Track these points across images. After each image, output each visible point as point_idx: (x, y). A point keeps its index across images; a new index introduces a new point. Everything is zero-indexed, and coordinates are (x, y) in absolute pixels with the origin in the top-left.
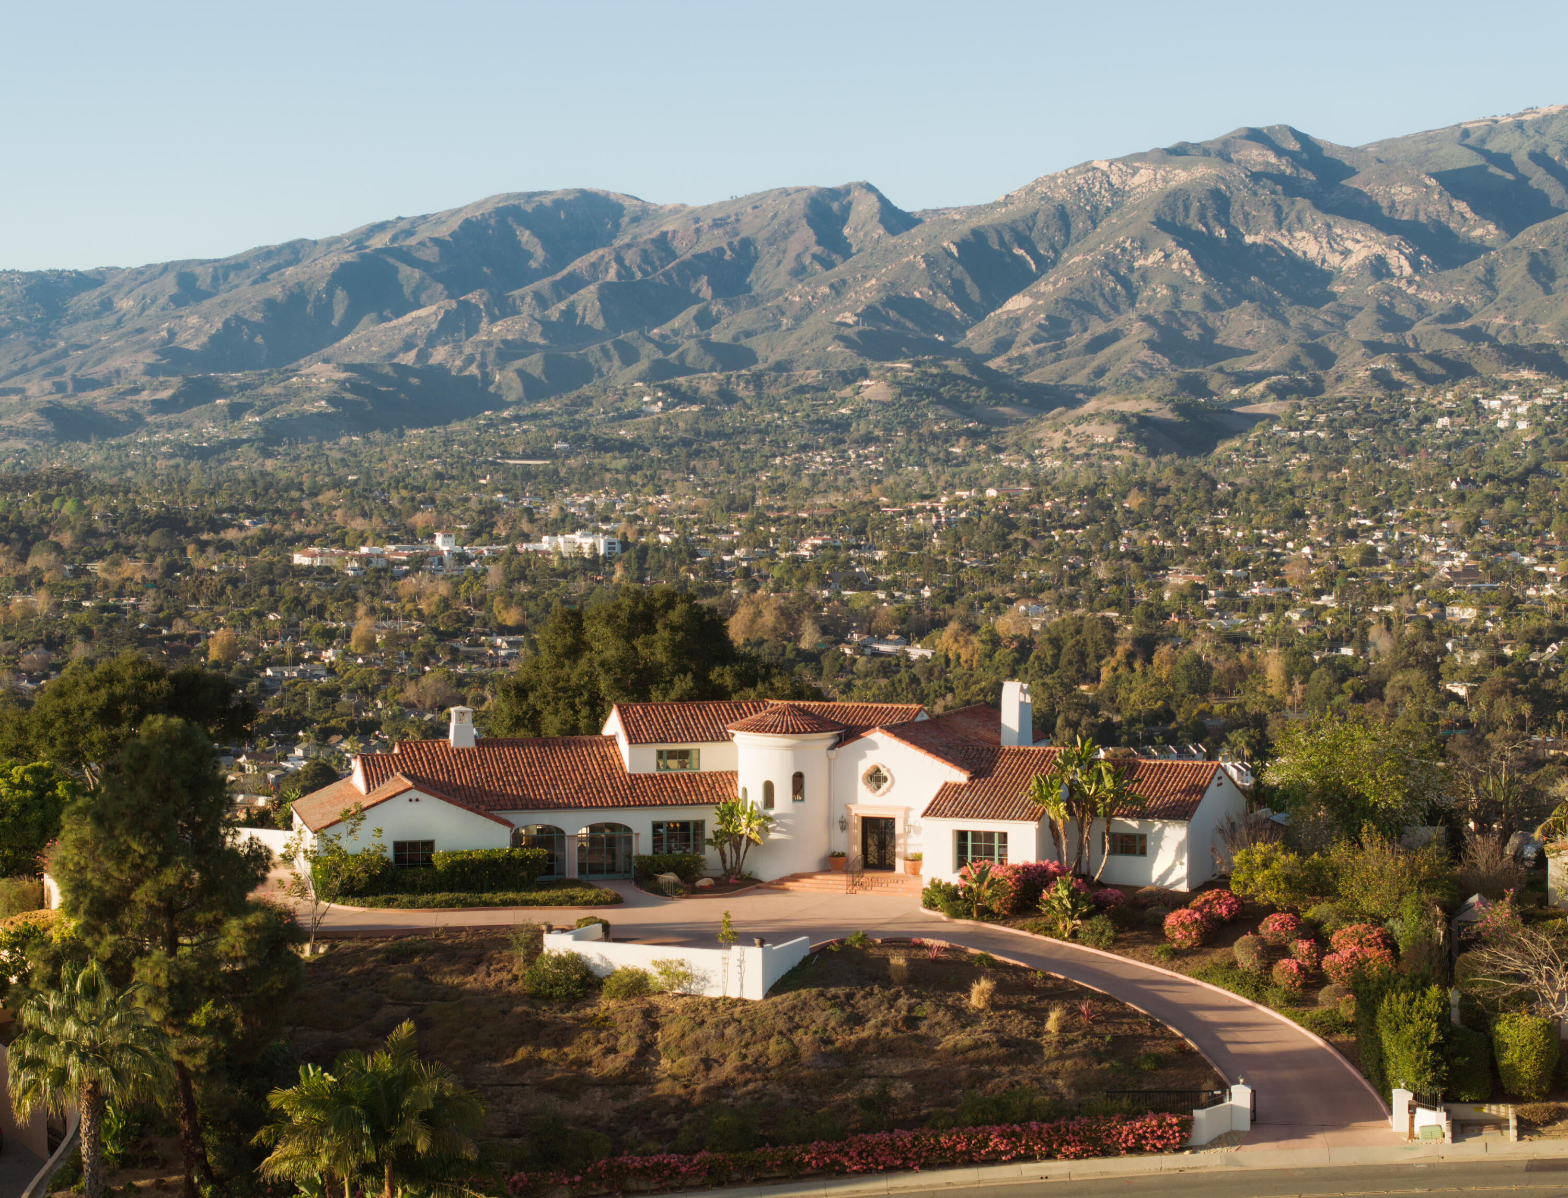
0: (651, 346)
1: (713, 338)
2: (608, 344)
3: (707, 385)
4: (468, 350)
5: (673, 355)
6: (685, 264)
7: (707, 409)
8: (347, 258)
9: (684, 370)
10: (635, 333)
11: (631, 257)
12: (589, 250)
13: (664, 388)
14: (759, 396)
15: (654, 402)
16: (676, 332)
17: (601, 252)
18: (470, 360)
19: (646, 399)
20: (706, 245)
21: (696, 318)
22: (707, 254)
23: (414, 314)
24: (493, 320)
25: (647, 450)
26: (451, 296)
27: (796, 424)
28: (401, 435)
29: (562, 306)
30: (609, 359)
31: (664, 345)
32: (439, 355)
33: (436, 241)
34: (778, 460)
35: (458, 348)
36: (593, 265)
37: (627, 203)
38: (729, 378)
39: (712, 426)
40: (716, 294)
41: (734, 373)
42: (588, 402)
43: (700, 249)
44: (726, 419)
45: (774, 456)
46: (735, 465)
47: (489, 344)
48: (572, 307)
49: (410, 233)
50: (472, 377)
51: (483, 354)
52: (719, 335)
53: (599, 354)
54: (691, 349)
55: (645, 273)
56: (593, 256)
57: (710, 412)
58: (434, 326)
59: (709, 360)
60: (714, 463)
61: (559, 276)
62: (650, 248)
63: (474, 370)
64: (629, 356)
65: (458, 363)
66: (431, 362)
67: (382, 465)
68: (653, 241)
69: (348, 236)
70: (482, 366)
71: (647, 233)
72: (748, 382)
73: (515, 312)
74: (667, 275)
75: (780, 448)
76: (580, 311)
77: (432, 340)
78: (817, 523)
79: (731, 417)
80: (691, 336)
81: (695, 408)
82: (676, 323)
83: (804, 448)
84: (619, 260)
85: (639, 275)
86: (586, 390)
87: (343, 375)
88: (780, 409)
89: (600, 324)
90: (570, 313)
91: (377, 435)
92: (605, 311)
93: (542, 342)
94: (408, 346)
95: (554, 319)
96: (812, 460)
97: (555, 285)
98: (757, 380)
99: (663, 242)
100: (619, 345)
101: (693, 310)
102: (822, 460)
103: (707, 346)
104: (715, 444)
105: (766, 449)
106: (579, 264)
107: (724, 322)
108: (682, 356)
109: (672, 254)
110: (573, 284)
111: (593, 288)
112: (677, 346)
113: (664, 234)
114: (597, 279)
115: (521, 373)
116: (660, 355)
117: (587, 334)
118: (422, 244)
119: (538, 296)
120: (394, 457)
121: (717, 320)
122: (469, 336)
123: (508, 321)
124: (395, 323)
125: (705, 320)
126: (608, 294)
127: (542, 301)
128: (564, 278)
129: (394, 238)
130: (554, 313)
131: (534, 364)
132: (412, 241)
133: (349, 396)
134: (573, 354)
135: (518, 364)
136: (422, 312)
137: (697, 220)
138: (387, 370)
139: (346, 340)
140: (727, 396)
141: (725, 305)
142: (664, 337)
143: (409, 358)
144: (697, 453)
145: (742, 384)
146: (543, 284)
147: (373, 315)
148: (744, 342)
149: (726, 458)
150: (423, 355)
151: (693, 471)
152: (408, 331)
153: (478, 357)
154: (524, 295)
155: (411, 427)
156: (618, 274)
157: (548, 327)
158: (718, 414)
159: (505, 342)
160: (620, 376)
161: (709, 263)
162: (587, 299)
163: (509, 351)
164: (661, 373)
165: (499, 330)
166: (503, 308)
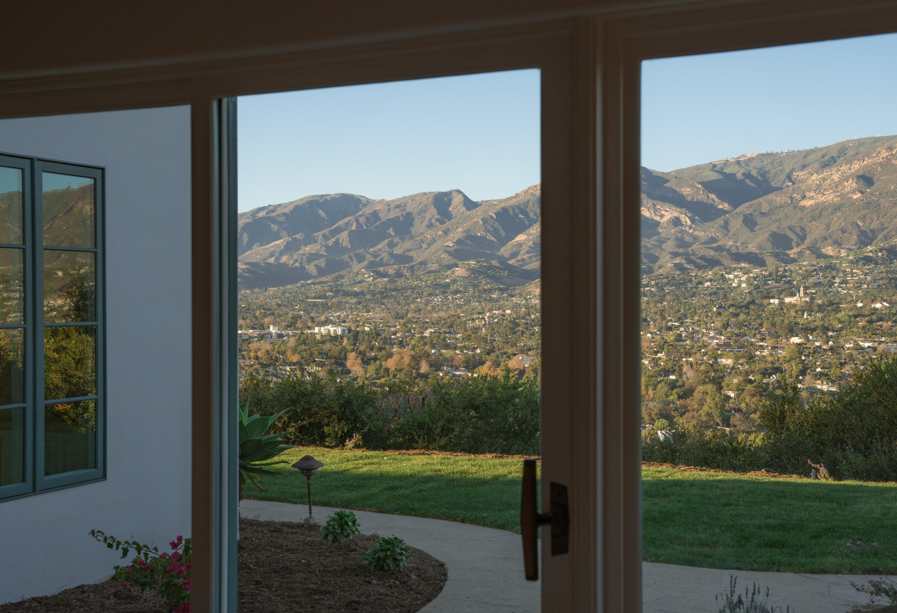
0: (369, 255)
1: (395, 252)
2: (352, 254)
3: (391, 271)
4: (295, 257)
5: (378, 259)
6: (384, 223)
7: (391, 280)
8: (248, 221)
9: (381, 264)
10: (363, 250)
11: (362, 220)
12: (345, 218)
13: (373, 272)
14: (412, 275)
15: (369, 277)
16: (380, 250)
17: (350, 218)
18: (296, 261)
19: (366, 276)
20: (392, 215)
21: (387, 244)
22: (393, 219)
23: (274, 243)
24: (306, 245)
25: (365, 296)
26: (289, 236)
27: (427, 286)
28: (266, 290)
29: (334, 240)
30: (352, 261)
31: (375, 255)
32: (284, 259)
33: (284, 214)
34: (419, 300)
35: (292, 256)
36: (347, 224)
37: (362, 198)
38: (400, 267)
39: (392, 286)
40: (396, 235)
41: (402, 266)
42: (342, 277)
43: (390, 217)
44: (398, 284)
45: (417, 298)
46: (401, 302)
47: (304, 255)
48: (338, 240)
49: (273, 211)
50: (296, 268)
51: (302, 259)
52: (398, 251)
53: (348, 259)
54: (385, 256)
55: (367, 226)
56: (346, 220)
57: (392, 281)
58: (282, 248)
59: (393, 261)
60: (392, 300)
61: (332, 228)
62: (369, 216)
63: (297, 264)
64: (360, 259)
65: (291, 262)
66: (281, 262)
67: (257, 301)
68: (371, 214)
69: (249, 212)
70: (301, 263)
71: (367, 210)
72: (408, 269)
73: (315, 241)
74: (376, 227)
75: (420, 295)
76: (341, 241)
77: (282, 253)
78: (433, 323)
79: (400, 283)
80: (385, 252)
81: (386, 279)
82: (380, 246)
83: (430, 295)
84: (357, 221)
85: (365, 227)
86: (343, 273)
87: (245, 267)
88: (421, 280)
89: (349, 246)
90: (337, 242)
91: (256, 290)
92: (351, 242)
93: (326, 254)
94: (271, 255)
95: (330, 245)
96: (433, 300)
97: (331, 231)
98: (412, 269)
99: (375, 214)
100: (357, 255)
101: (387, 241)
102: (437, 300)
103: (392, 255)
104: (393, 293)
105: (414, 296)
106: (341, 223)
107: (399, 246)
108: (382, 259)
109: (379, 219)
110: (339, 230)
111: (346, 232)
112: (380, 255)
113: (375, 211)
114: (347, 229)
115: (316, 266)
116: (373, 259)
117: (345, 250)
118: (278, 215)
119: (324, 235)
120: (262, 298)
121: (396, 245)
122: (296, 252)
123: (312, 246)
124: (266, 246)
125: (391, 245)
126: (352, 234)
127: (326, 238)
128: (335, 229)
129: (267, 213)
130: (330, 243)
131: (322, 262)
132: (274, 214)
133: (246, 275)
134: (338, 258)
135: (315, 262)
136: (278, 242)
137: (389, 205)
138: (263, 264)
139: (247, 253)
140: (399, 275)
141: (400, 239)
142: (374, 252)
143: (272, 260)
144: (386, 297)
145: (406, 270)
146: (326, 231)
147: (258, 244)
148: (408, 254)
149: (397, 299)
150: (278, 259)
151: (384, 304)
152: (271, 249)
153: (299, 260)
154: (319, 235)
155: (270, 287)
156: (357, 227)
157: (328, 248)
158: (395, 281)
159: (310, 254)
160: (356, 267)
161: (394, 222)
162: (344, 236)
163: (312, 257)
164: (372, 267)
165: (308, 249)
166: (310, 240)
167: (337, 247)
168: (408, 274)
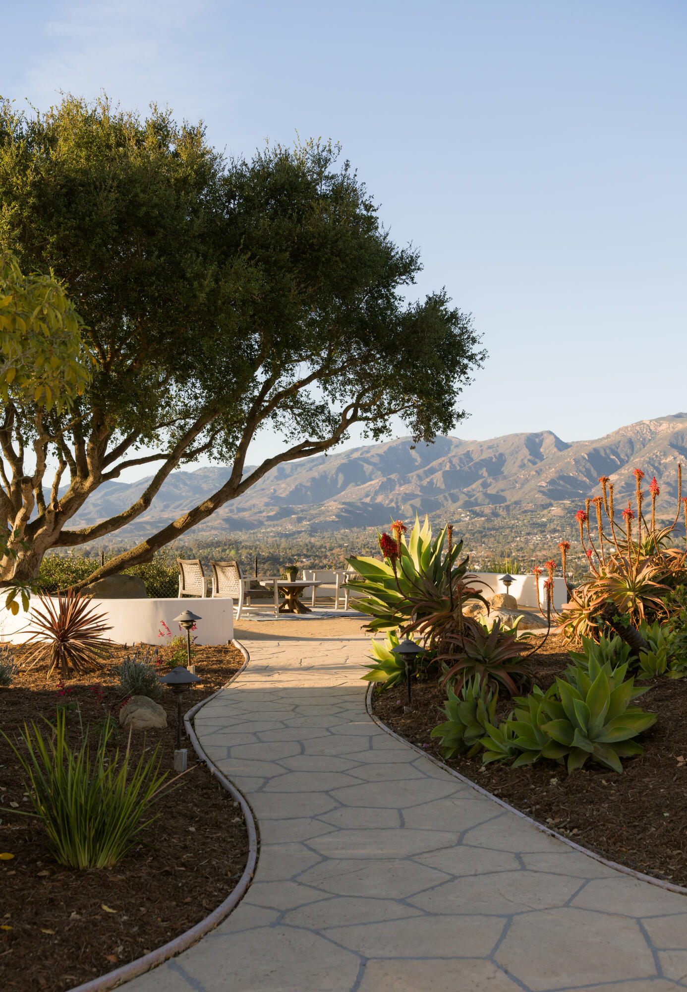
0: (464, 495)
1: (489, 492)
2: (447, 495)
3: (487, 510)
4: (391, 497)
5: (473, 499)
6: (477, 463)
7: (488, 519)
8: (343, 461)
9: (477, 504)
10: (457, 490)
11: (455, 461)
12: (438, 458)
13: (470, 511)
14: (508, 514)
15: (466, 517)
16: (473, 490)
17: (443, 459)
18: (392, 501)
19: (463, 515)
20: (485, 456)
21: (481, 484)
22: (486, 459)
23: (369, 483)
24: (401, 485)
25: (464, 535)
26: (384, 476)
27: (524, 525)
28: (365, 529)
29: (428, 480)
30: (447, 500)
31: (469, 495)
32: (379, 499)
33: (378, 455)
34: (518, 539)
35: (387, 496)
36: (440, 464)
37: (453, 440)
38: (496, 507)
39: (490, 526)
40: (489, 475)
41: (498, 505)
42: (439, 516)
43: (482, 457)
44: (495, 523)
45: (517, 537)
46: (501, 541)
47: (399, 494)
48: (432, 480)
49: (368, 452)
50: (392, 508)
51: (397, 498)
52: (491, 491)
53: (443, 499)
54: (480, 496)
55: (461, 467)
56: (440, 460)
57: (489, 520)
58: (377, 488)
59: (487, 501)
60: (492, 539)
61: (427, 468)
62: (463, 457)
63: (393, 504)
64: (455, 499)
65: (387, 502)
66: (376, 502)
67: (358, 540)
68: (464, 454)
69: (343, 453)
70: (397, 503)
71: (461, 451)
72: (503, 509)
73: (409, 482)
74: (470, 468)
75: (519, 534)
76: (435, 481)
77: (376, 493)
78: (540, 562)
79: (497, 522)
80: (479, 491)
81: (483, 519)
82: (474, 486)
83: (528, 534)
84: (451, 462)
85: (458, 468)
86: (438, 512)
87: (342, 506)
88: (517, 519)
89: (443, 487)
90: (431, 483)
91: (355, 529)
92: (445, 482)
93: (420, 494)
94: (367, 496)
95: (425, 485)
96: (532, 539)
97: (425, 472)
98: (507, 508)
99: (468, 455)
100: (451, 495)
101: (480, 481)
102: (537, 538)
103: (486, 495)
104: (492, 532)
105: (513, 535)
106: (434, 464)
107: (493, 486)
108: (476, 499)
109: (471, 460)
110: (432, 471)
111: (440, 472)
112: (474, 496)
113: (468, 452)
114: (441, 469)
115: (412, 506)
116: (467, 499)
117: (438, 491)
118: (373, 456)
119: (418, 476)
120: (362, 537)
121: (490, 485)
122: (391, 491)
123: (407, 486)
124: (362, 486)
125: (485, 485)
126: (446, 475)
127: (420, 478)
128: (429, 469)
129: (362, 454)
130: (425, 483)
131: (417, 502)
132: (369, 455)
133: (344, 514)
134: (433, 498)
135: (411, 502)
136: (373, 482)
137: (481, 446)
138: (359, 504)
139: (343, 493)
140: (495, 514)
141: (493, 479)
142: (469, 492)
143: (367, 500)
144: (485, 536)
145: (501, 510)
146: (420, 472)
147: (353, 484)
148: (502, 494)
149: (497, 538)
150: (373, 499)
151: (484, 543)
152: (367, 489)
153: (395, 500)
154: (413, 476)
155: (368, 526)
156: (450, 467)
157: (422, 488)
158: (492, 521)
159: (405, 494)
160: (452, 507)
161: (486, 463)
162: (438, 478)
163: (407, 497)
164: (468, 506)
165: (403, 489)
166: (405, 481)
167: (430, 489)
168: (503, 513)
